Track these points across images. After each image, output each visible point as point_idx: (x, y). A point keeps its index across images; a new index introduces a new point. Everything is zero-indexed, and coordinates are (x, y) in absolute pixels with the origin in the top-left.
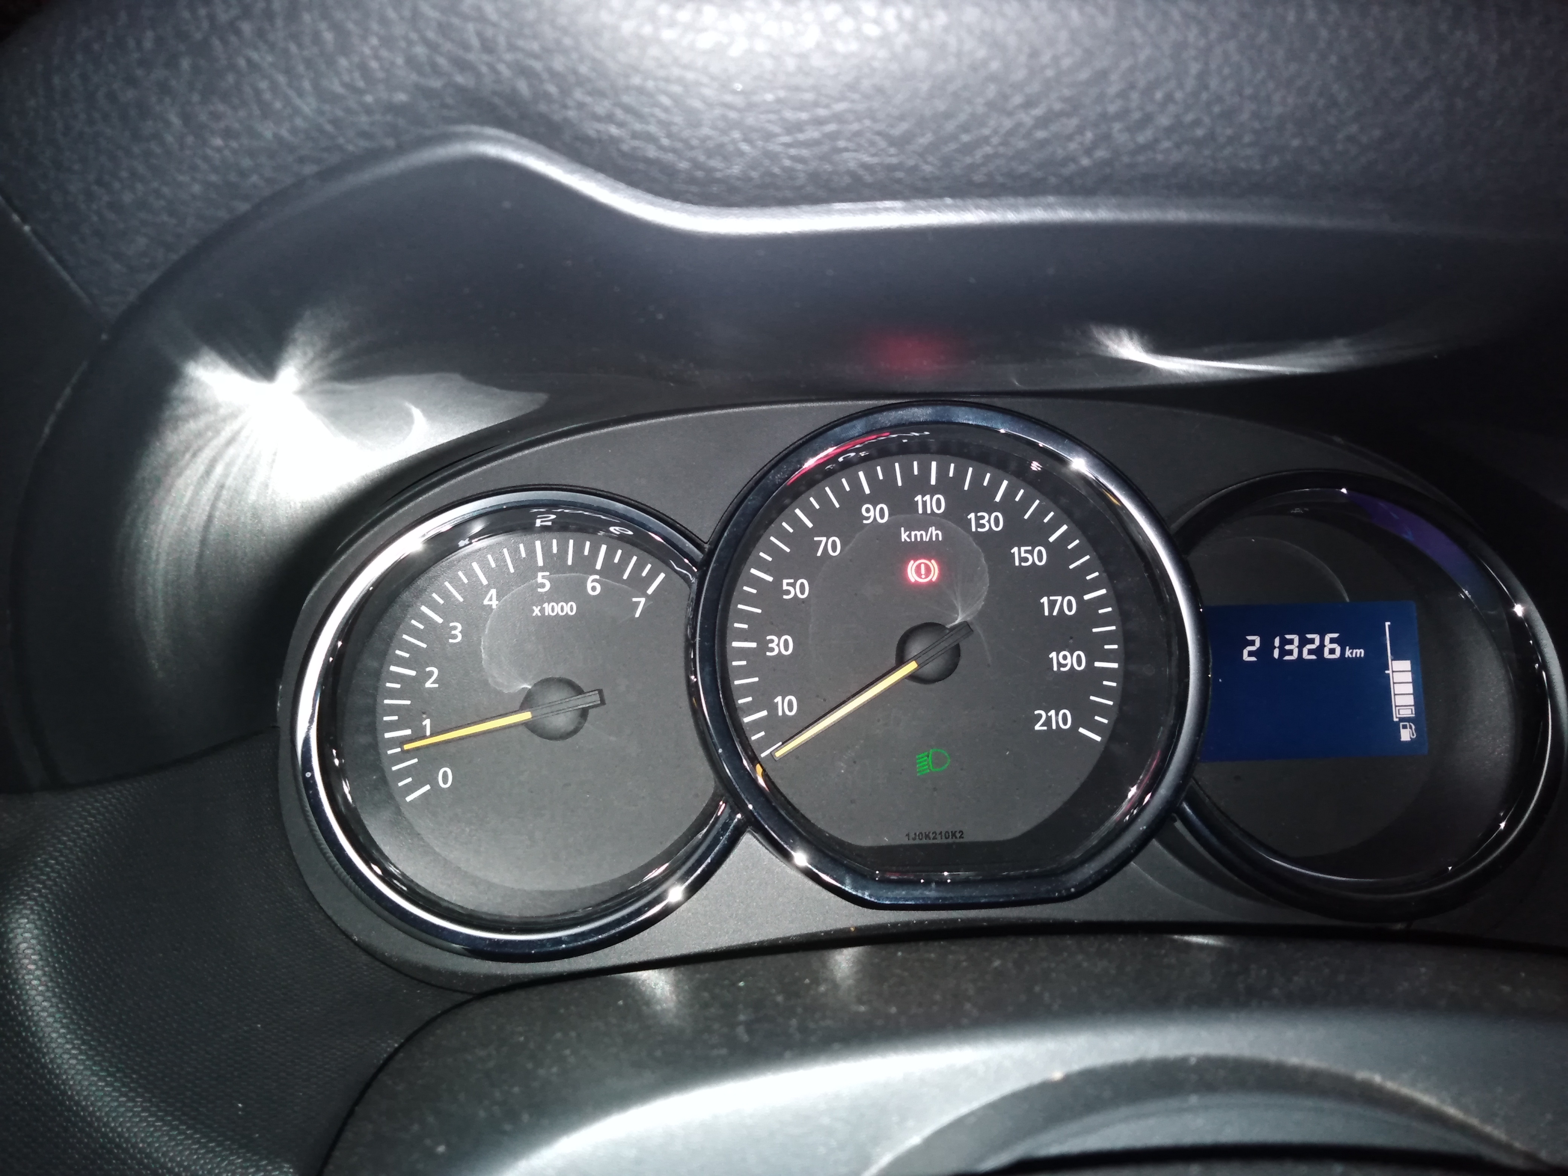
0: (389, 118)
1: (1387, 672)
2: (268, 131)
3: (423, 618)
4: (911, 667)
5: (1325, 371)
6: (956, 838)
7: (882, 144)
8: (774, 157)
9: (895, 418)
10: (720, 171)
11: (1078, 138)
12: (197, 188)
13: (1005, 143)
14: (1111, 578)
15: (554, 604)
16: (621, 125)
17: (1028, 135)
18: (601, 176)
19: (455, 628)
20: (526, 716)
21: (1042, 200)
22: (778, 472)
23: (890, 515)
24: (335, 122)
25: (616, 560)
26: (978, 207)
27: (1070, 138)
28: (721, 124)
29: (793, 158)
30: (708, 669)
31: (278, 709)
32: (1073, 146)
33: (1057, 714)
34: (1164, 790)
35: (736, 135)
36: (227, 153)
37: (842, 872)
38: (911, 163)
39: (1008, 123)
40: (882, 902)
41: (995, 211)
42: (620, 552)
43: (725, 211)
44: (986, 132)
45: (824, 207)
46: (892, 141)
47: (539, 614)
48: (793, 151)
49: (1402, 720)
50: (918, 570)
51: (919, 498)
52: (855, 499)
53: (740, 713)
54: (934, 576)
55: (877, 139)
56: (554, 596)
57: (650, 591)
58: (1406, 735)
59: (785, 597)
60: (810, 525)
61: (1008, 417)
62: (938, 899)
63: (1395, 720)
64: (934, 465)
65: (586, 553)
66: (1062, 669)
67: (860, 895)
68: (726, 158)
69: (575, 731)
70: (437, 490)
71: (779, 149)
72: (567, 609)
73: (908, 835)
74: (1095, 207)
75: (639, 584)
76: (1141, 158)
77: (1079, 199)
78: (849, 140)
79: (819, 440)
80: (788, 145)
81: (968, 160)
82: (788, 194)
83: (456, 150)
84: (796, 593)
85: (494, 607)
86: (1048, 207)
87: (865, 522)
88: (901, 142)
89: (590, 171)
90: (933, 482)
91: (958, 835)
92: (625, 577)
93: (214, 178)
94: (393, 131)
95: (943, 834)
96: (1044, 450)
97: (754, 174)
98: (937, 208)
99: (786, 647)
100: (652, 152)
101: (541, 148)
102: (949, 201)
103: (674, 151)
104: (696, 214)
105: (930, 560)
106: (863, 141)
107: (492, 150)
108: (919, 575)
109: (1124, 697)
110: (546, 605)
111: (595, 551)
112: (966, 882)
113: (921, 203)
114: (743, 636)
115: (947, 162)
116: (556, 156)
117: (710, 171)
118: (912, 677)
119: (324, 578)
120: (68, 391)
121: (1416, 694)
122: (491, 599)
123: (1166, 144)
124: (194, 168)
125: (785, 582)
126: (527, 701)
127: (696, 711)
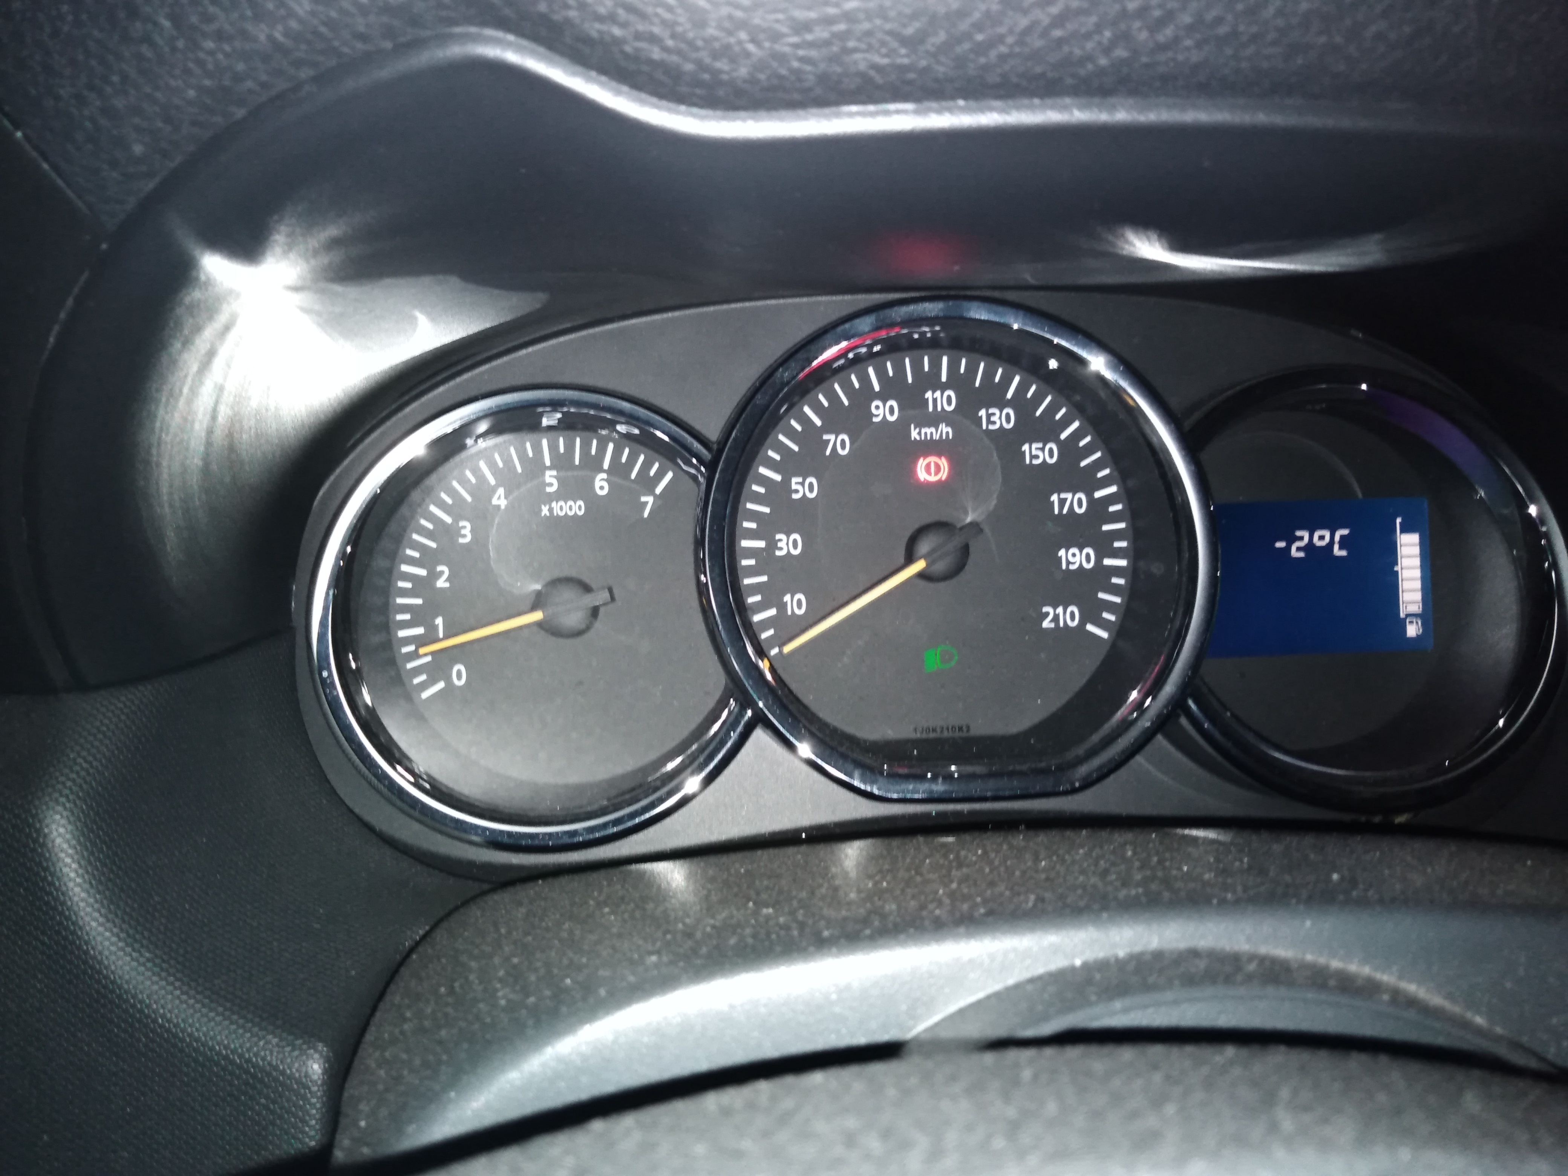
0: (385, 19)
1: (1396, 569)
2: (261, 33)
3: (432, 518)
4: (919, 565)
5: (1343, 269)
6: (962, 731)
7: (895, 44)
8: (782, 58)
9: (906, 312)
10: (727, 73)
11: (1097, 38)
12: (191, 93)
13: (1021, 42)
14: (1122, 475)
15: (561, 503)
16: (624, 25)
17: (1045, 33)
18: (603, 78)
19: (465, 527)
20: (537, 616)
21: (1059, 101)
22: (787, 369)
23: (899, 412)
24: (329, 23)
25: (624, 460)
26: (991, 109)
27: (1088, 36)
28: (727, 24)
29: (801, 59)
30: (717, 570)
31: (293, 609)
32: (1090, 45)
33: (1065, 613)
34: (1169, 688)
35: (743, 35)
36: (220, 56)
37: (850, 767)
38: (923, 63)
39: (1024, 22)
40: (889, 795)
41: (1008, 113)
42: (627, 451)
43: (731, 114)
44: (1002, 30)
45: (834, 109)
46: (904, 41)
47: (548, 514)
48: (801, 53)
49: (1407, 615)
50: (928, 468)
51: (929, 395)
52: (866, 395)
53: (749, 613)
54: (944, 475)
55: (888, 38)
56: (563, 494)
57: (658, 490)
58: (1412, 631)
59: (795, 496)
60: (818, 422)
61: (1021, 313)
62: (945, 792)
63: (1402, 615)
64: (945, 359)
65: (593, 452)
66: (1072, 567)
67: (869, 789)
68: (733, 60)
69: (588, 628)
70: (441, 389)
71: (787, 49)
72: (575, 508)
73: (915, 730)
74: (1113, 108)
75: (647, 483)
76: (1162, 57)
77: (1097, 100)
78: (859, 40)
79: (829, 336)
80: (796, 46)
81: (982, 60)
82: (797, 96)
83: (456, 51)
84: (804, 493)
85: (503, 507)
86: (1064, 108)
87: (875, 420)
88: (912, 43)
89: (593, 74)
90: (944, 378)
91: (965, 729)
92: (633, 476)
93: (207, 82)
94: (389, 32)
95: (950, 730)
96: (1058, 346)
97: (762, 77)
98: (950, 110)
99: (795, 546)
100: (656, 54)
101: (541, 49)
102: (961, 102)
103: (679, 52)
104: (702, 118)
105: (941, 459)
106: (873, 41)
107: (492, 52)
108: (929, 473)
109: (1132, 593)
110: (554, 504)
111: (602, 450)
112: (973, 777)
113: (934, 105)
114: (752, 535)
115: (960, 62)
116: (557, 58)
117: (715, 73)
118: (921, 575)
119: (332, 478)
120: (70, 302)
121: (1424, 589)
122: (499, 498)
123: (1188, 43)
124: (187, 72)
125: (794, 480)
126: (538, 602)
127: (706, 610)
